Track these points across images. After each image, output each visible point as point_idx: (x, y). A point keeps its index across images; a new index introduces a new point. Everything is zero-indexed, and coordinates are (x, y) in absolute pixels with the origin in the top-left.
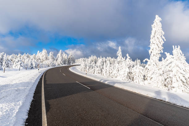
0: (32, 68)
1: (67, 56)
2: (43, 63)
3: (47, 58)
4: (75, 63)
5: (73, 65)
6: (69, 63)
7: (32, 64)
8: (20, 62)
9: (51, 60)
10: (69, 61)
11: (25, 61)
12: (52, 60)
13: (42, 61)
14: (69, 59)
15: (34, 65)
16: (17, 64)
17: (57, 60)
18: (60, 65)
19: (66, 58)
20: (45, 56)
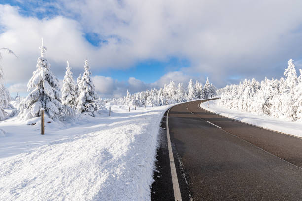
0: (161, 105)
1: (201, 86)
2: (171, 99)
3: (175, 93)
4: (216, 94)
5: (213, 98)
6: (206, 95)
7: (160, 101)
8: (151, 100)
9: (180, 94)
10: (205, 93)
11: (155, 98)
12: (182, 94)
13: (170, 96)
14: (206, 89)
15: (163, 102)
16: (149, 101)
17: (187, 93)
18: (191, 100)
19: (201, 89)
20: (173, 90)
